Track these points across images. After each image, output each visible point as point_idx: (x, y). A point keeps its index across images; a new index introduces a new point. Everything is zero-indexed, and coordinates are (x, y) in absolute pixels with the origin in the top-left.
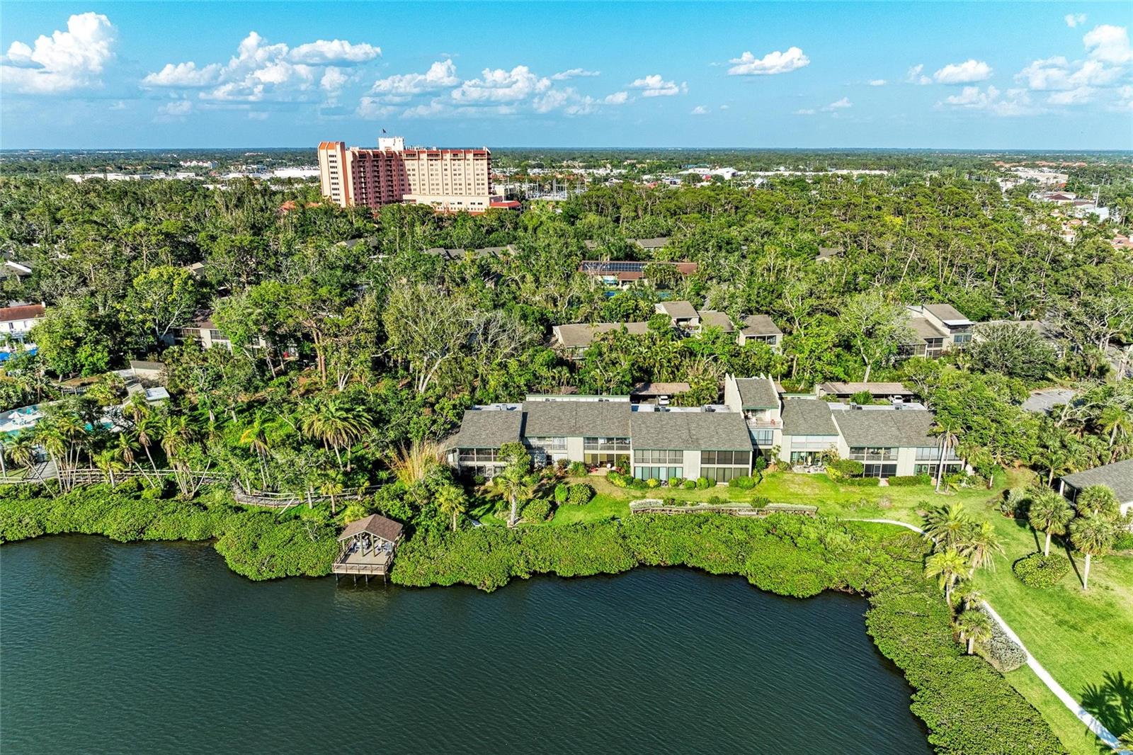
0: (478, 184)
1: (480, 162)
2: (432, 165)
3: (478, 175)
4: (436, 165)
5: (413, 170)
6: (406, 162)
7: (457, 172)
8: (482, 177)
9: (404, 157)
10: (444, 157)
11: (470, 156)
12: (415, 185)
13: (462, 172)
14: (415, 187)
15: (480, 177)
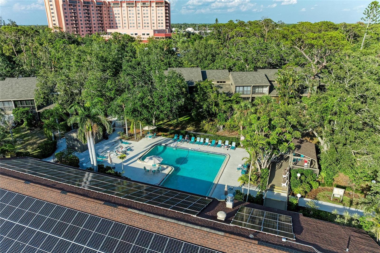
0: (159, 23)
1: (160, 8)
2: (130, 11)
3: (159, 17)
4: (133, 10)
5: (119, 14)
6: (114, 9)
7: (146, 15)
8: (162, 18)
9: (112, 5)
10: (138, 5)
11: (154, 4)
12: (119, 23)
13: (149, 15)
14: (119, 25)
15: (160, 18)
